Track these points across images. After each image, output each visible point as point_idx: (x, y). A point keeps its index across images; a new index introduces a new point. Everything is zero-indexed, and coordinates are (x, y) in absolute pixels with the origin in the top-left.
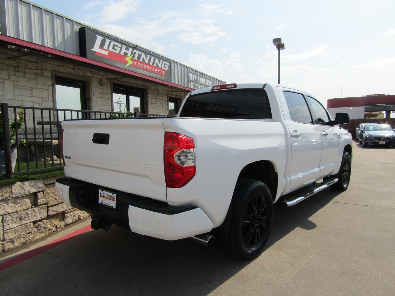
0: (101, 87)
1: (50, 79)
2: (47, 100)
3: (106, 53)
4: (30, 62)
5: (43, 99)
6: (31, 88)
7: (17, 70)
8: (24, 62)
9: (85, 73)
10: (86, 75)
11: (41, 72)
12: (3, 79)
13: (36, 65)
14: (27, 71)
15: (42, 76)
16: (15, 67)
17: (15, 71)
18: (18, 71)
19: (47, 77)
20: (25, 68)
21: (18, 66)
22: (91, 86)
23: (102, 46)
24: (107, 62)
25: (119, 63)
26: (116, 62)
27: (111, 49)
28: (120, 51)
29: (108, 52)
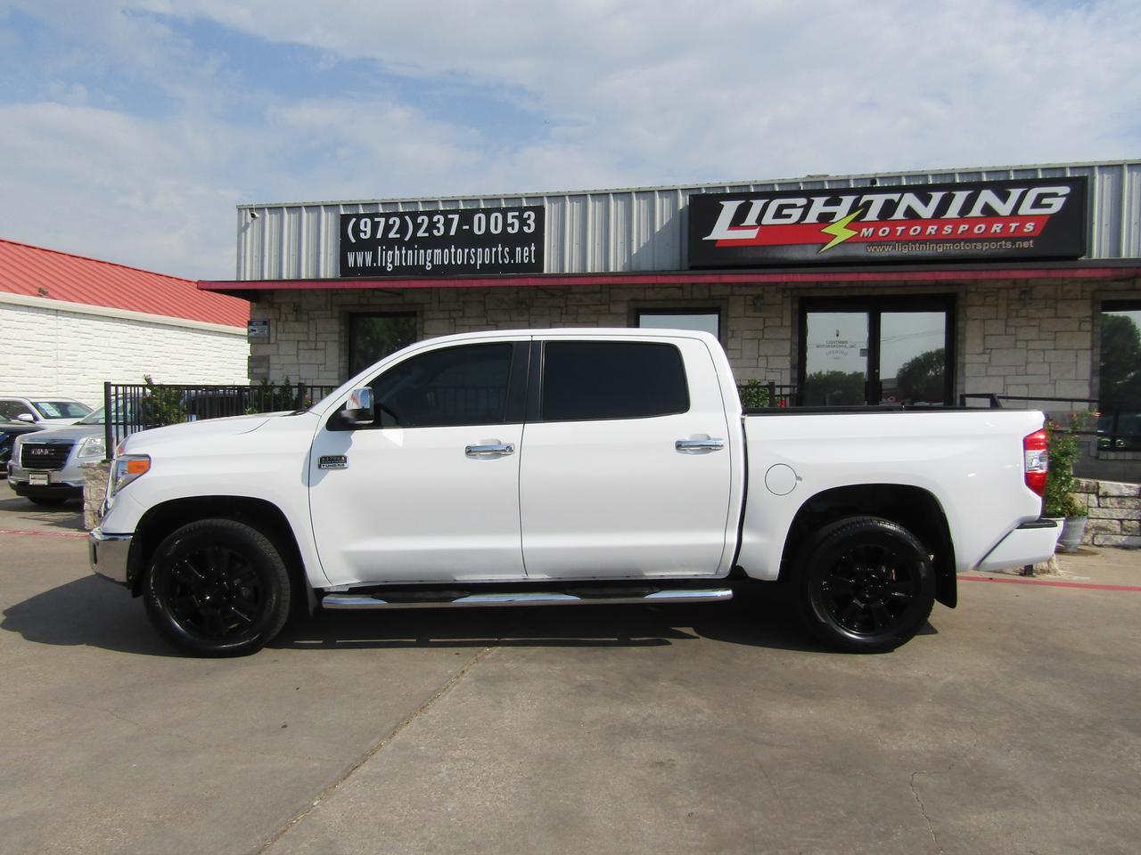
0: (757, 314)
1: (625, 317)
3: (752, 234)
7: (564, 312)
8: (578, 296)
9: (710, 290)
10: (713, 293)
11: (606, 307)
13: (598, 296)
14: (580, 311)
15: (610, 313)
16: (561, 308)
17: (562, 314)
18: (566, 314)
20: (579, 306)
21: (566, 306)
22: (728, 316)
23: (737, 222)
24: (751, 256)
25: (797, 247)
26: (785, 248)
27: (768, 219)
28: (804, 216)
29: (758, 229)
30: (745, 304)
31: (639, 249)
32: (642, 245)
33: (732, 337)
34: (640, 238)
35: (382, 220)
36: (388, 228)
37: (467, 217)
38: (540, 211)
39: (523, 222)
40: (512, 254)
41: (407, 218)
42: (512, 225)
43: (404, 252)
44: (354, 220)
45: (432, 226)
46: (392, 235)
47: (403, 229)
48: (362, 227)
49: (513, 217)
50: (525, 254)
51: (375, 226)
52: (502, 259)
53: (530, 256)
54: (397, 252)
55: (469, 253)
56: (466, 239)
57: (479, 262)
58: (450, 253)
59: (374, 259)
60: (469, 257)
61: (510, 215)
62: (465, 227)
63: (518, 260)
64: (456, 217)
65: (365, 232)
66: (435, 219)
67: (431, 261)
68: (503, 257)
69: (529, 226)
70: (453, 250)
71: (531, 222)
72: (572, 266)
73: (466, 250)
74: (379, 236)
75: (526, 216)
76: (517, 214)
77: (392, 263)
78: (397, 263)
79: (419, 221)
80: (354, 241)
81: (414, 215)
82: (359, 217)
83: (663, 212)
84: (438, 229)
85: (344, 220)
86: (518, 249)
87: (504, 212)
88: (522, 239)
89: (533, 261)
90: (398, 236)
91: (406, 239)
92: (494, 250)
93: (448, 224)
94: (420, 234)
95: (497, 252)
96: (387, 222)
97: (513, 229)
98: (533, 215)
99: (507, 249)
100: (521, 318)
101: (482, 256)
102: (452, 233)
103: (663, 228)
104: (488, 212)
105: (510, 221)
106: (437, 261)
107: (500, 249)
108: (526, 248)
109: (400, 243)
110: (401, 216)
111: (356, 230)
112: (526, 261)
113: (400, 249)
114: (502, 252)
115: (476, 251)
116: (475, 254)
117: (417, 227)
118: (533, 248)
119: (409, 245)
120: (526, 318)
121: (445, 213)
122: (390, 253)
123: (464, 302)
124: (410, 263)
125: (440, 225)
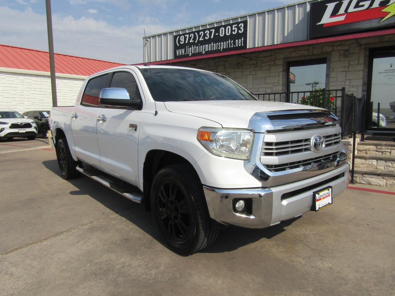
0: (345, 59)
1: (282, 66)
2: (278, 84)
3: (342, 18)
4: (266, 57)
5: (274, 84)
6: (265, 77)
7: (256, 66)
8: (262, 59)
9: (322, 50)
10: (324, 51)
11: (274, 62)
12: (247, 75)
13: (270, 58)
14: (263, 65)
15: (275, 65)
16: (255, 64)
17: (255, 67)
18: (257, 67)
19: (279, 65)
20: (262, 63)
21: (257, 63)
22: (330, 62)
23: (334, 13)
24: (341, 29)
25: (367, 22)
26: (361, 23)
27: (351, 9)
28: (371, 4)
29: (345, 15)
30: (340, 55)
31: (288, 34)
32: (289, 32)
33: (332, 71)
34: (288, 28)
35: (188, 36)
36: (190, 38)
37: (217, 29)
38: (245, 23)
39: (239, 29)
40: (234, 43)
41: (196, 33)
42: (234, 31)
43: (195, 47)
44: (178, 37)
45: (205, 35)
46: (191, 41)
47: (195, 38)
48: (181, 40)
49: (235, 27)
50: (240, 42)
51: (185, 38)
52: (231, 46)
53: (241, 43)
54: (193, 48)
55: (218, 45)
56: (217, 39)
57: (222, 48)
58: (211, 45)
59: (185, 52)
60: (218, 46)
61: (234, 26)
62: (217, 34)
63: (237, 45)
64: (213, 30)
65: (182, 41)
66: (206, 32)
67: (205, 50)
68: (231, 45)
69: (241, 30)
70: (212, 44)
71: (242, 28)
72: (258, 44)
73: (217, 44)
74: (187, 42)
75: (240, 26)
76: (236, 25)
77: (191, 52)
78: (193, 52)
79: (200, 34)
80: (178, 45)
81: (198, 32)
82: (180, 35)
83: (299, 14)
84: (207, 36)
85: (175, 37)
86: (237, 41)
87: (231, 25)
88: (238, 36)
89: (243, 45)
90: (193, 41)
91: (196, 42)
92: (227, 42)
93: (210, 34)
94: (201, 39)
95: (228, 43)
96: (189, 36)
97: (235, 32)
98: (242, 25)
99: (232, 41)
100: (239, 70)
101: (223, 45)
102: (212, 37)
103: (300, 22)
104: (225, 26)
105: (234, 29)
106: (207, 50)
107: (230, 41)
108: (240, 40)
109: (193, 44)
110: (194, 33)
111: (179, 41)
112: (240, 45)
113: (194, 47)
114: (231, 42)
115: (221, 44)
116: (220, 45)
117: (200, 36)
118: (243, 39)
119: (197, 45)
120: (240, 70)
121: (209, 29)
122: (190, 48)
123: (217, 66)
124: (197, 52)
125: (208, 35)
